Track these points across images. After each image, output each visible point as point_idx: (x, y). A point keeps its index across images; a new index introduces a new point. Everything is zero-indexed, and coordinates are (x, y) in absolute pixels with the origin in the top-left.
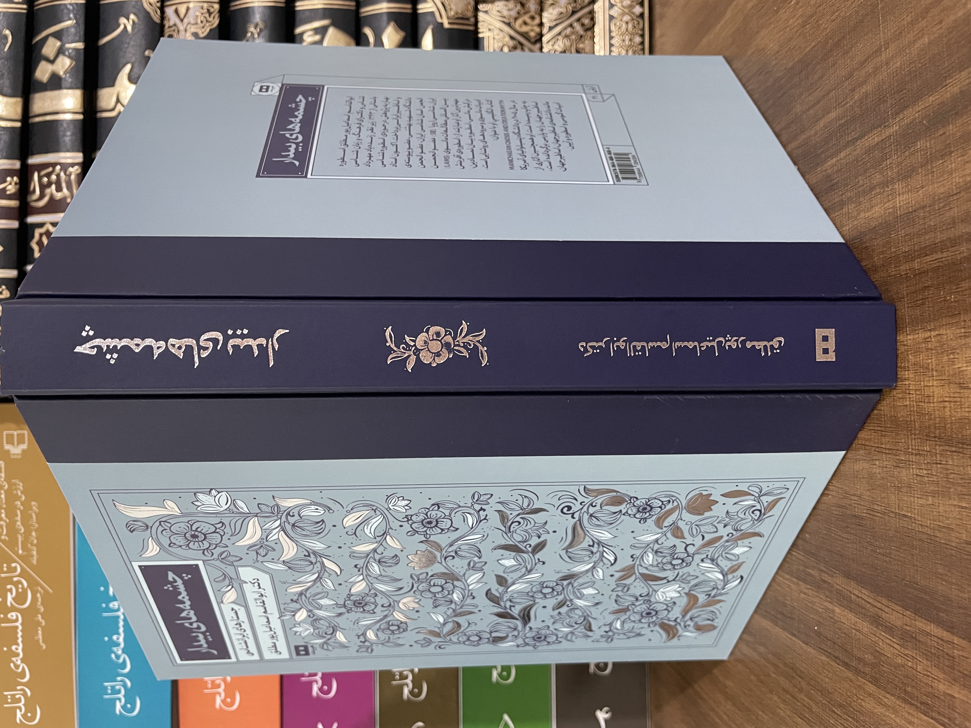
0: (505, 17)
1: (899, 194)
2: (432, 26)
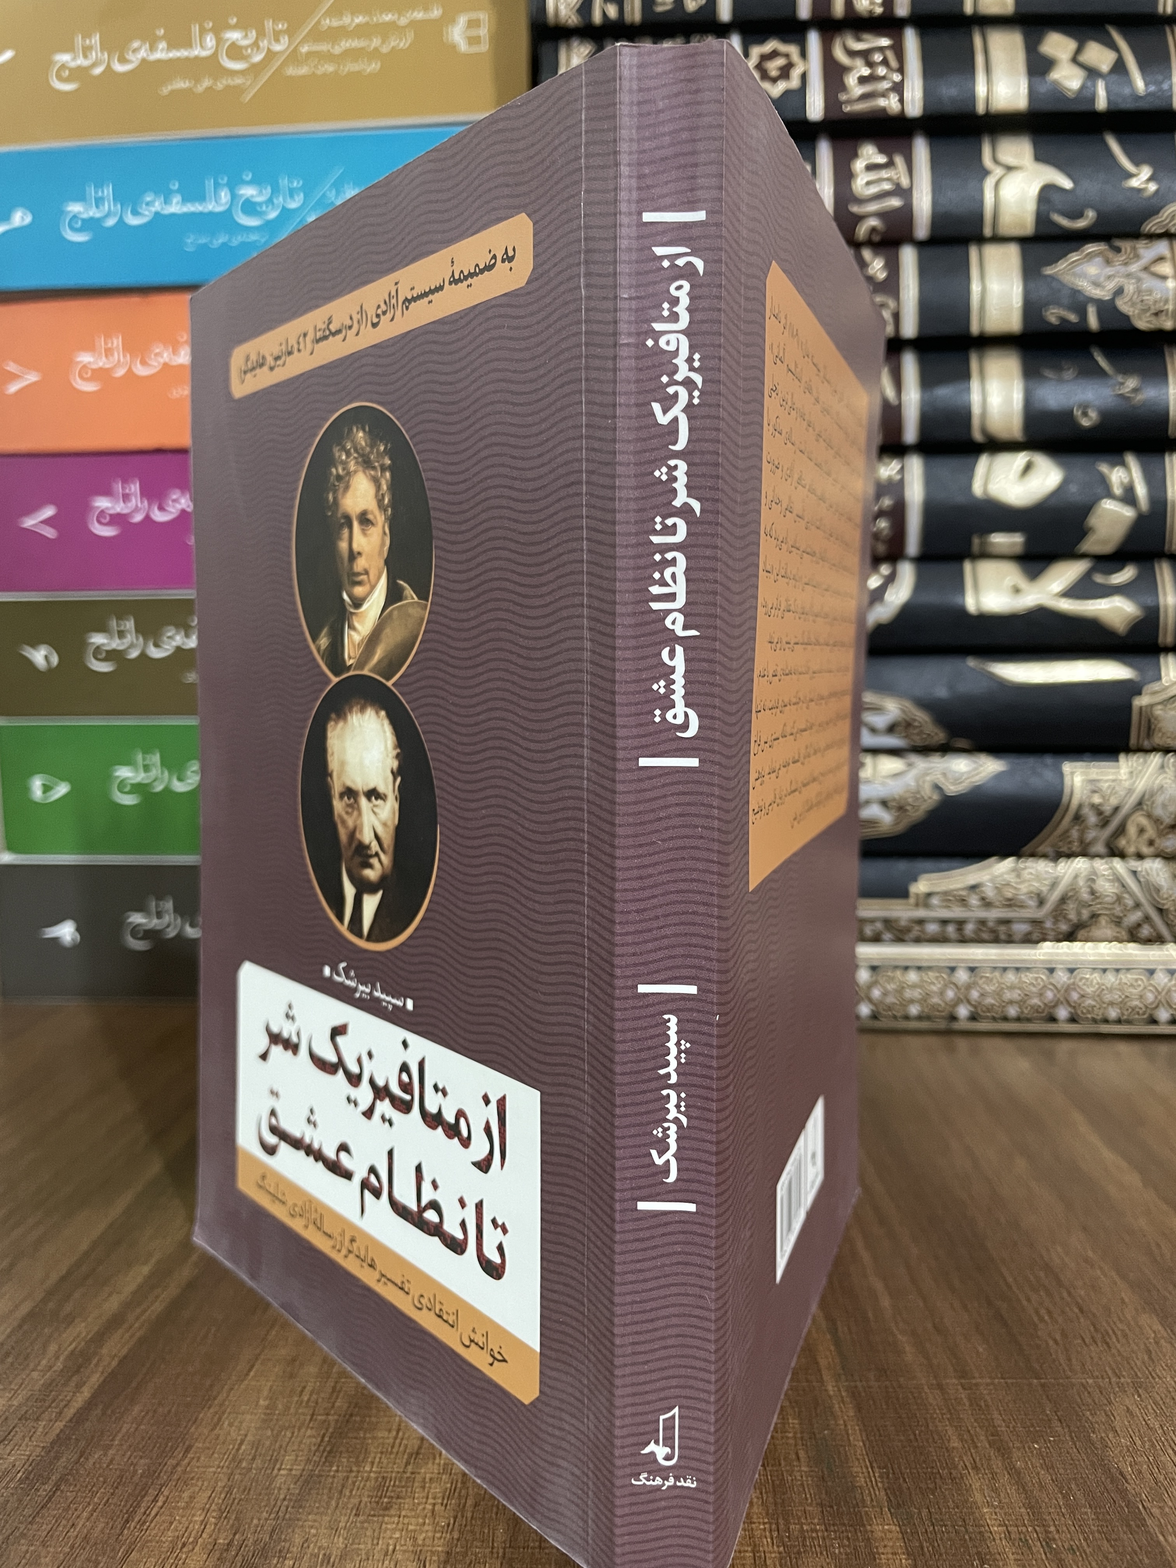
0: (1152, 797)
2: (1135, 677)
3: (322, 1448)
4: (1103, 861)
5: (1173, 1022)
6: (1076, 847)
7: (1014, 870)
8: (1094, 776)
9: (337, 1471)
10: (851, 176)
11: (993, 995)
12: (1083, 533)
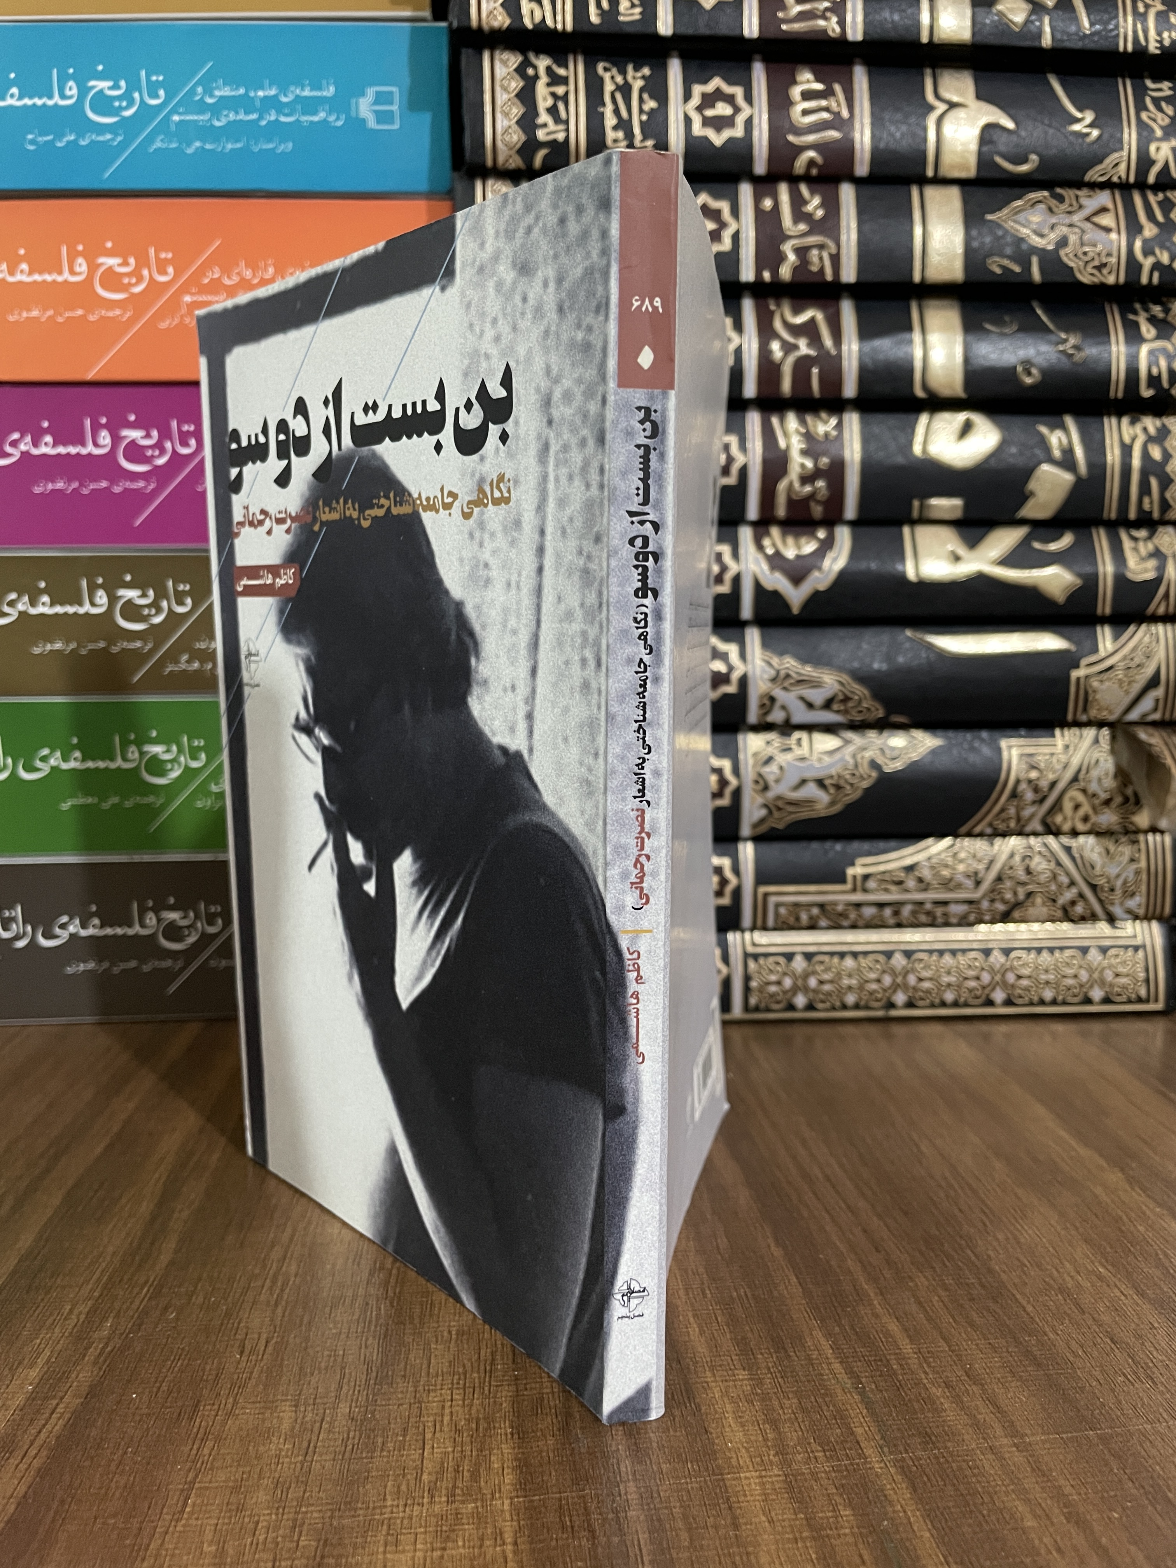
0: (1087, 772)
1: (761, 1477)
2: (1073, 648)
5: (1107, 1000)
6: (1012, 825)
7: (951, 849)
8: (1030, 750)
10: (789, 103)
11: (931, 979)
12: (1024, 497)
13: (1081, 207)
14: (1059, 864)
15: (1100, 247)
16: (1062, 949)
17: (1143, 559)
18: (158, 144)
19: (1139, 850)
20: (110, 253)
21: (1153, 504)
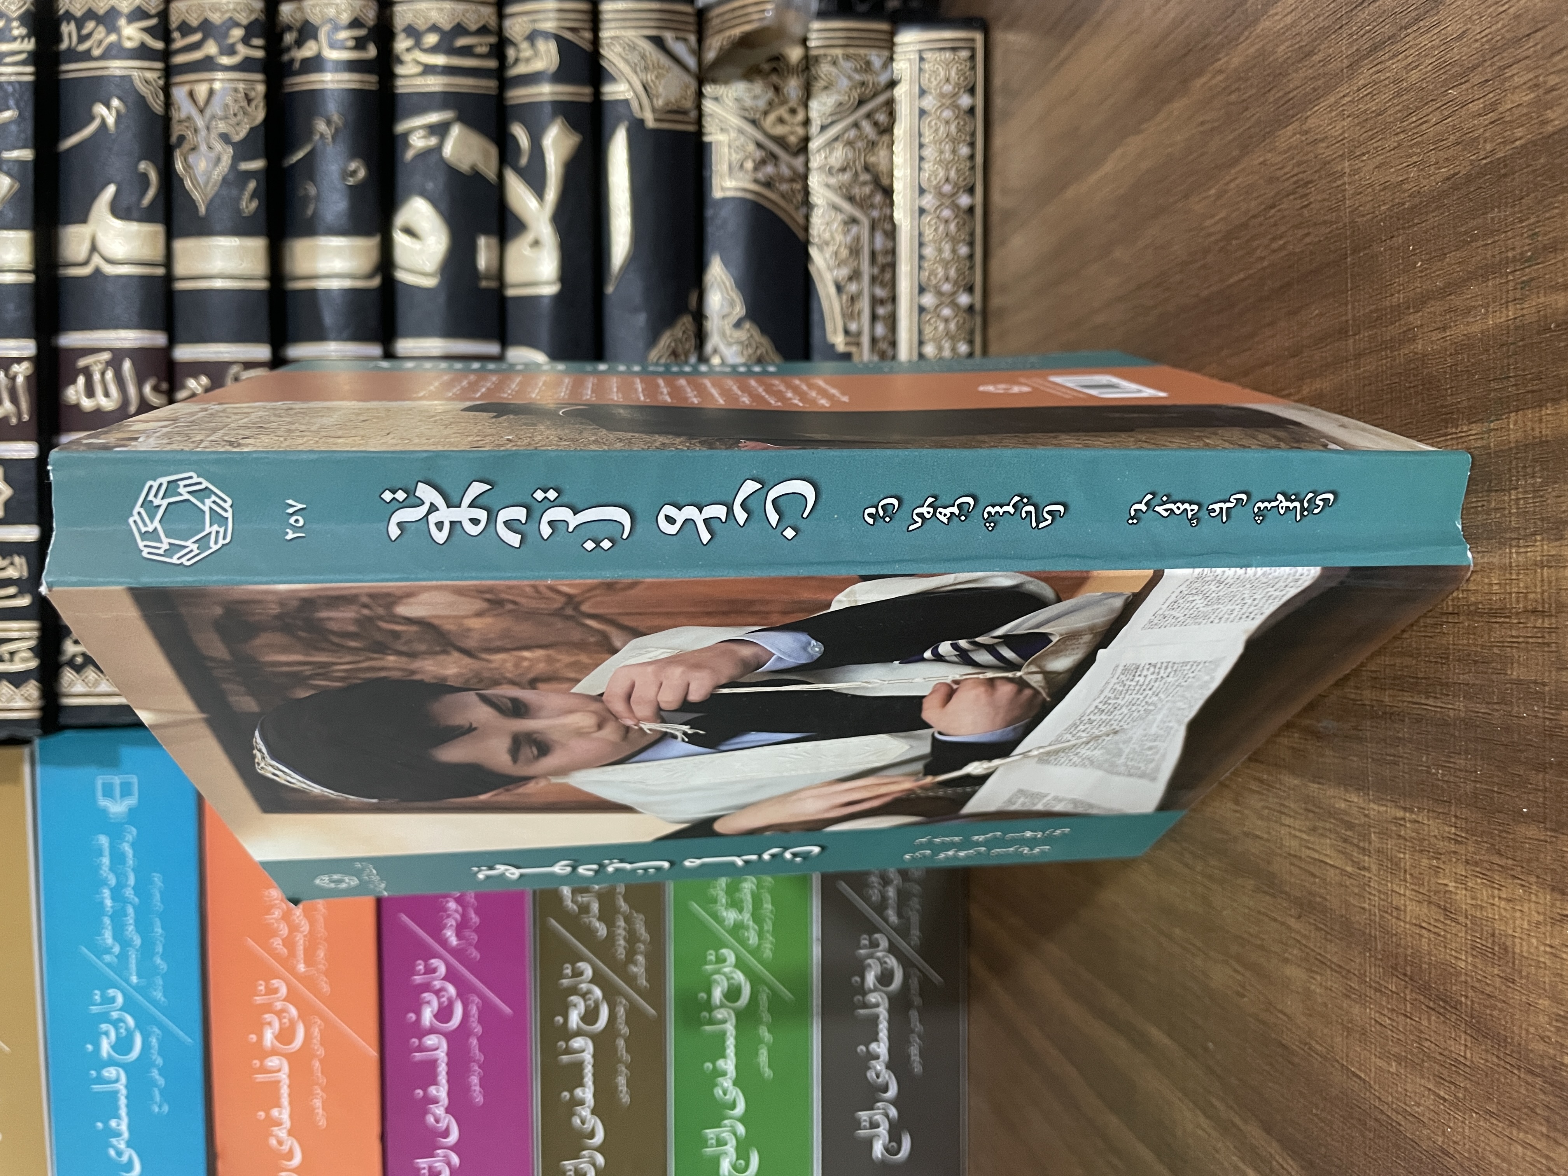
0: (747, 110)
2: (626, 123)
3: (1442, 1010)
4: (812, 158)
5: (972, 91)
6: (798, 186)
7: (821, 249)
8: (725, 167)
9: (1466, 997)
10: (98, 412)
11: (946, 268)
12: (476, 176)
13: (189, 118)
14: (836, 139)
15: (229, 100)
16: (920, 135)
17: (536, 54)
18: (159, 995)
19: (825, 55)
20: (261, 1037)
21: (482, 43)
